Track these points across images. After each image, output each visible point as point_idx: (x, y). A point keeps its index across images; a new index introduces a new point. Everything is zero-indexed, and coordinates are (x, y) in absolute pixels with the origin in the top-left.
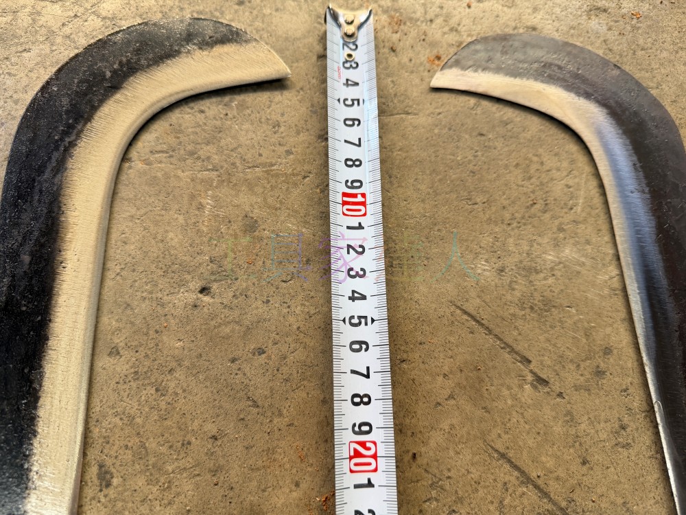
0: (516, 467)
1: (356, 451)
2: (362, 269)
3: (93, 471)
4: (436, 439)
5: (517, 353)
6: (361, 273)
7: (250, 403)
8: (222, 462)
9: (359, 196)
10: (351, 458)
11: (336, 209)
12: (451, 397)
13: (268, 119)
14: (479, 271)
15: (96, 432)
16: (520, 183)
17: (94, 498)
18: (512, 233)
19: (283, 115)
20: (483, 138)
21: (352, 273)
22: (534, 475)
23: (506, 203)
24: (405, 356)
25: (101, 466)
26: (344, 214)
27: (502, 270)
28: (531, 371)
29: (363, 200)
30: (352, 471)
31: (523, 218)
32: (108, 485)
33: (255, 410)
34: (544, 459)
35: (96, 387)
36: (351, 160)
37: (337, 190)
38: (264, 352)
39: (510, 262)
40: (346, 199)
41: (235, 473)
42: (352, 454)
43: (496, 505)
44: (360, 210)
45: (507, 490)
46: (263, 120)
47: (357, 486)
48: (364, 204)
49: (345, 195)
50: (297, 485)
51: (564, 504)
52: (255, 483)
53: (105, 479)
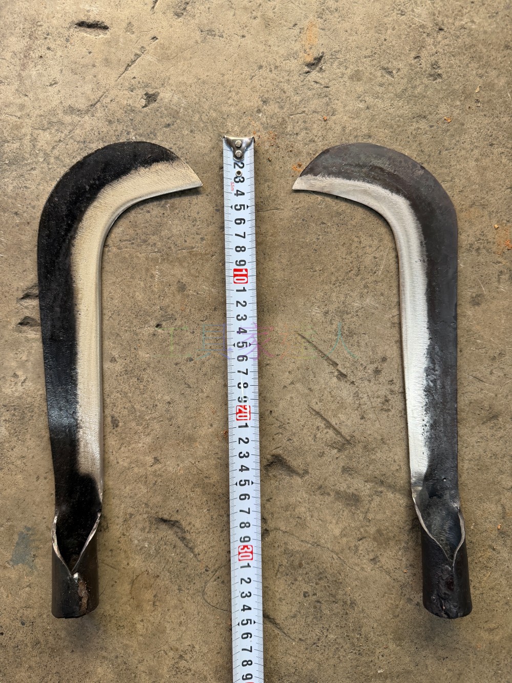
0: (324, 419)
1: (240, 410)
2: (245, 315)
3: (109, 419)
4: (282, 404)
5: (330, 360)
6: (244, 317)
7: (187, 386)
8: (173, 414)
9: (244, 270)
10: (237, 413)
11: (230, 280)
12: (292, 383)
13: (189, 216)
14: (314, 314)
15: (108, 401)
16: (344, 257)
17: (110, 432)
18: (335, 290)
19: (198, 213)
20: (324, 226)
21: (239, 318)
22: (334, 423)
23: (333, 270)
24: (268, 362)
25: (112, 417)
26: (235, 283)
27: (326, 313)
28: (338, 370)
29: (246, 273)
30: (237, 420)
31: (343, 280)
32: (117, 426)
33: (189, 390)
34: (339, 415)
35: (106, 378)
36: (239, 247)
37: (230, 267)
38: (193, 360)
39: (332, 308)
40: (236, 273)
41: (180, 420)
42: (238, 411)
43: (312, 436)
44: (244, 280)
45: (319, 430)
46: (186, 217)
47: (240, 427)
48: (246, 275)
49: (235, 270)
50: (211, 425)
51: (348, 438)
52: (190, 424)
53: (115, 423)
